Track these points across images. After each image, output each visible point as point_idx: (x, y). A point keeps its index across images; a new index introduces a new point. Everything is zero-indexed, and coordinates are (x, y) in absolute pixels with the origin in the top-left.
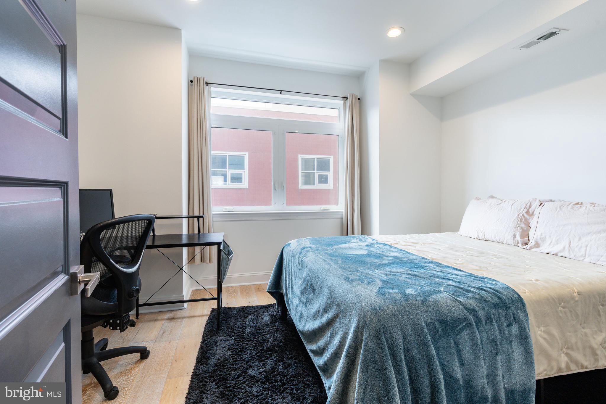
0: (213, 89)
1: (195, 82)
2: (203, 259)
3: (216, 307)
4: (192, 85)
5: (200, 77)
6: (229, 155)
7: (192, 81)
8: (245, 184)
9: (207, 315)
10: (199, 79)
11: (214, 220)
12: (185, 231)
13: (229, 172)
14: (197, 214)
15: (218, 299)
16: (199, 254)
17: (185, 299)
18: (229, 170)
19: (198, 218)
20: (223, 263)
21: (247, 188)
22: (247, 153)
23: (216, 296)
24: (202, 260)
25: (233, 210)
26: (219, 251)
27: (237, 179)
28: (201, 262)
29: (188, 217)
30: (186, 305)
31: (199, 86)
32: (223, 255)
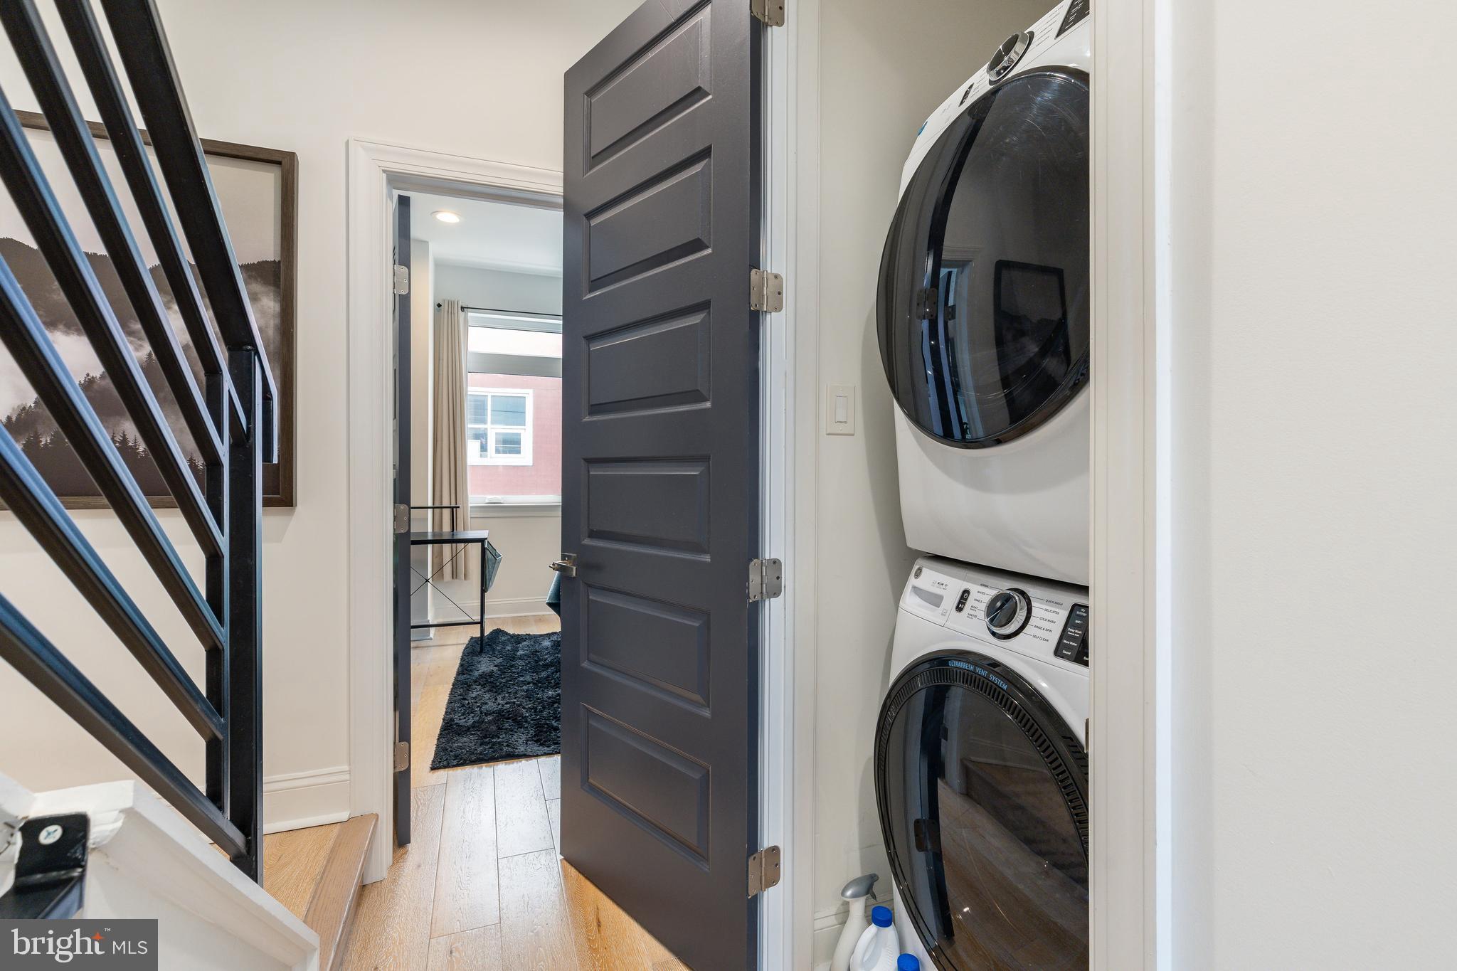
0: (471, 314)
1: (445, 307)
2: (455, 573)
3: (478, 635)
4: (439, 311)
5: (453, 299)
6: (493, 394)
7: (439, 305)
8: (526, 457)
9: (463, 644)
10: (451, 303)
11: (472, 516)
12: (430, 530)
13: (494, 431)
14: (446, 503)
15: (481, 623)
16: (450, 564)
17: (431, 623)
18: (493, 426)
19: (452, 508)
20: (489, 565)
21: (531, 464)
22: (530, 391)
23: (477, 618)
24: (454, 575)
25: (502, 502)
26: (483, 550)
27: (510, 444)
28: (453, 577)
29: (433, 508)
30: (432, 630)
31: (451, 313)
32: (488, 554)
